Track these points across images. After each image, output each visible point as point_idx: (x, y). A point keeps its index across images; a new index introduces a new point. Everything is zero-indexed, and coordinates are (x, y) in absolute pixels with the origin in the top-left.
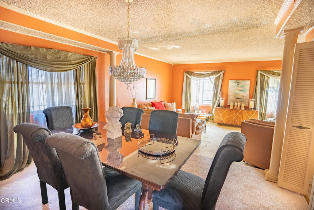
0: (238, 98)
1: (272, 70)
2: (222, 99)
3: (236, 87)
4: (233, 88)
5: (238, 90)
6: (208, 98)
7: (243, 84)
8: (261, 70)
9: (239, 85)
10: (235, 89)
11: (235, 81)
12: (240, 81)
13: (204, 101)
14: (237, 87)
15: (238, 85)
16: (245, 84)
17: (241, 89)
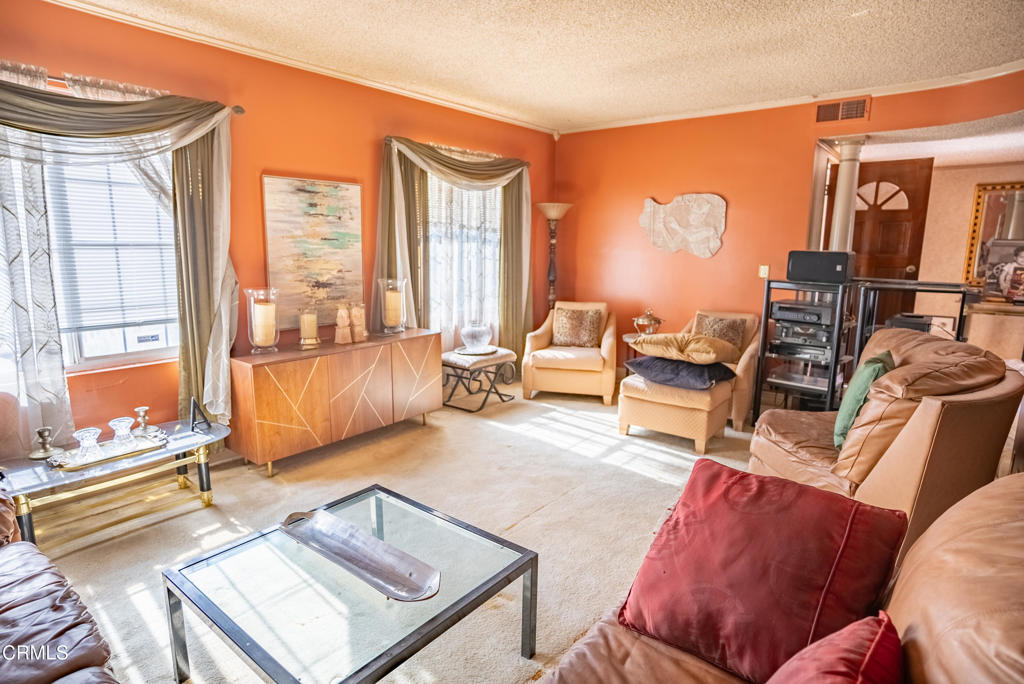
0: (319, 285)
1: (431, 144)
2: (266, 301)
3: (301, 220)
4: (287, 226)
5: (314, 235)
6: (123, 308)
7: (333, 203)
8: (399, 139)
9: (318, 210)
10: (299, 233)
11: (297, 183)
12: (322, 187)
13: (85, 334)
14: (311, 219)
15: (312, 205)
16: (341, 204)
17: (326, 230)
